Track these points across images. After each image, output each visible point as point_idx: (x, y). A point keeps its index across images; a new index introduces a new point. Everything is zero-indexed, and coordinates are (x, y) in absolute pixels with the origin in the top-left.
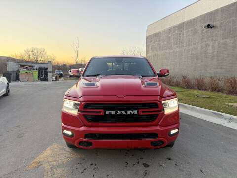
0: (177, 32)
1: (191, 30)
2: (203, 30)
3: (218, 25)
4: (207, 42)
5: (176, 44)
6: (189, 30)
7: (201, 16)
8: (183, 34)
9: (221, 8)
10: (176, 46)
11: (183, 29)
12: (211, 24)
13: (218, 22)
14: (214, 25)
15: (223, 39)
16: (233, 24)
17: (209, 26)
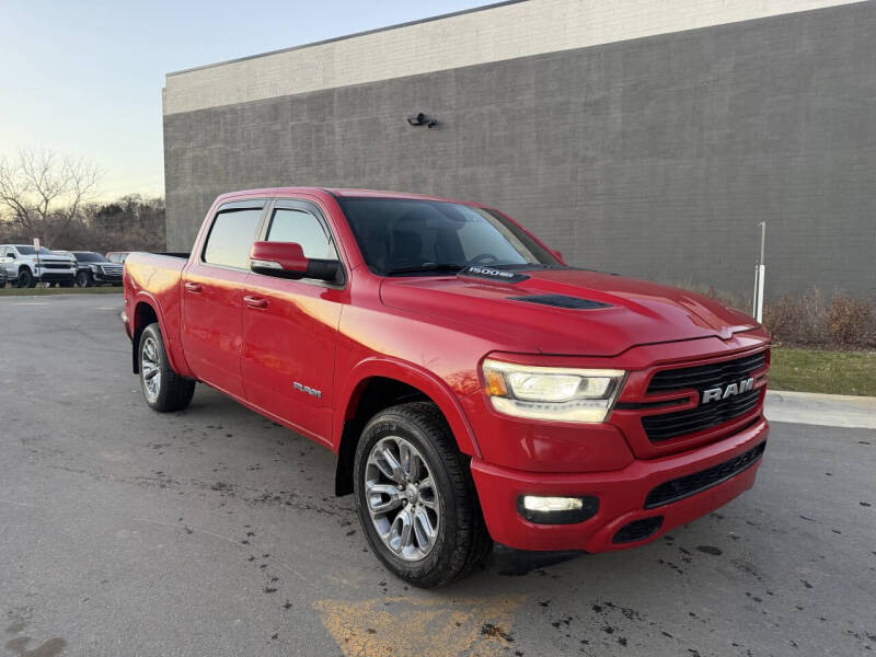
0: (305, 119)
1: (361, 123)
2: (403, 129)
3: (450, 121)
4: (418, 170)
5: (308, 164)
6: (355, 119)
7: (391, 82)
8: (332, 132)
9: (456, 70)
10: (305, 170)
11: (331, 113)
12: (430, 113)
13: (448, 112)
14: (438, 119)
15: (465, 165)
16: (491, 124)
17: (421, 120)
